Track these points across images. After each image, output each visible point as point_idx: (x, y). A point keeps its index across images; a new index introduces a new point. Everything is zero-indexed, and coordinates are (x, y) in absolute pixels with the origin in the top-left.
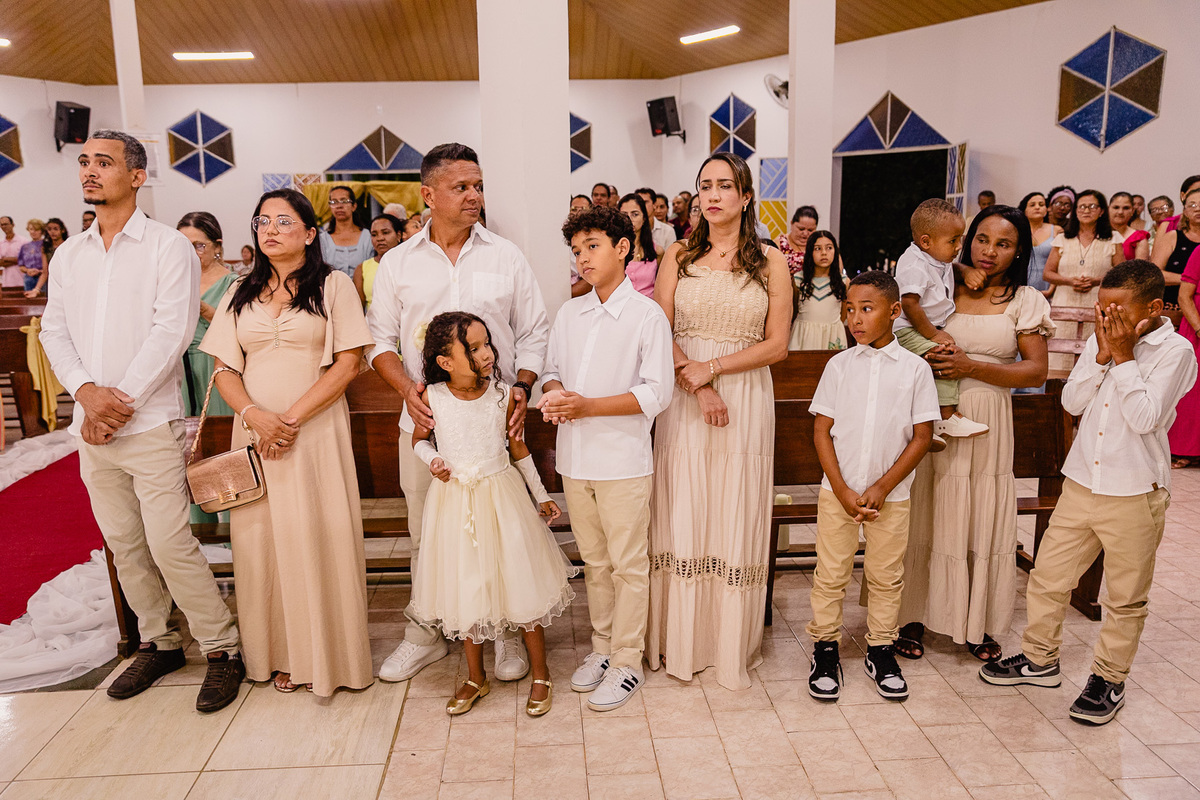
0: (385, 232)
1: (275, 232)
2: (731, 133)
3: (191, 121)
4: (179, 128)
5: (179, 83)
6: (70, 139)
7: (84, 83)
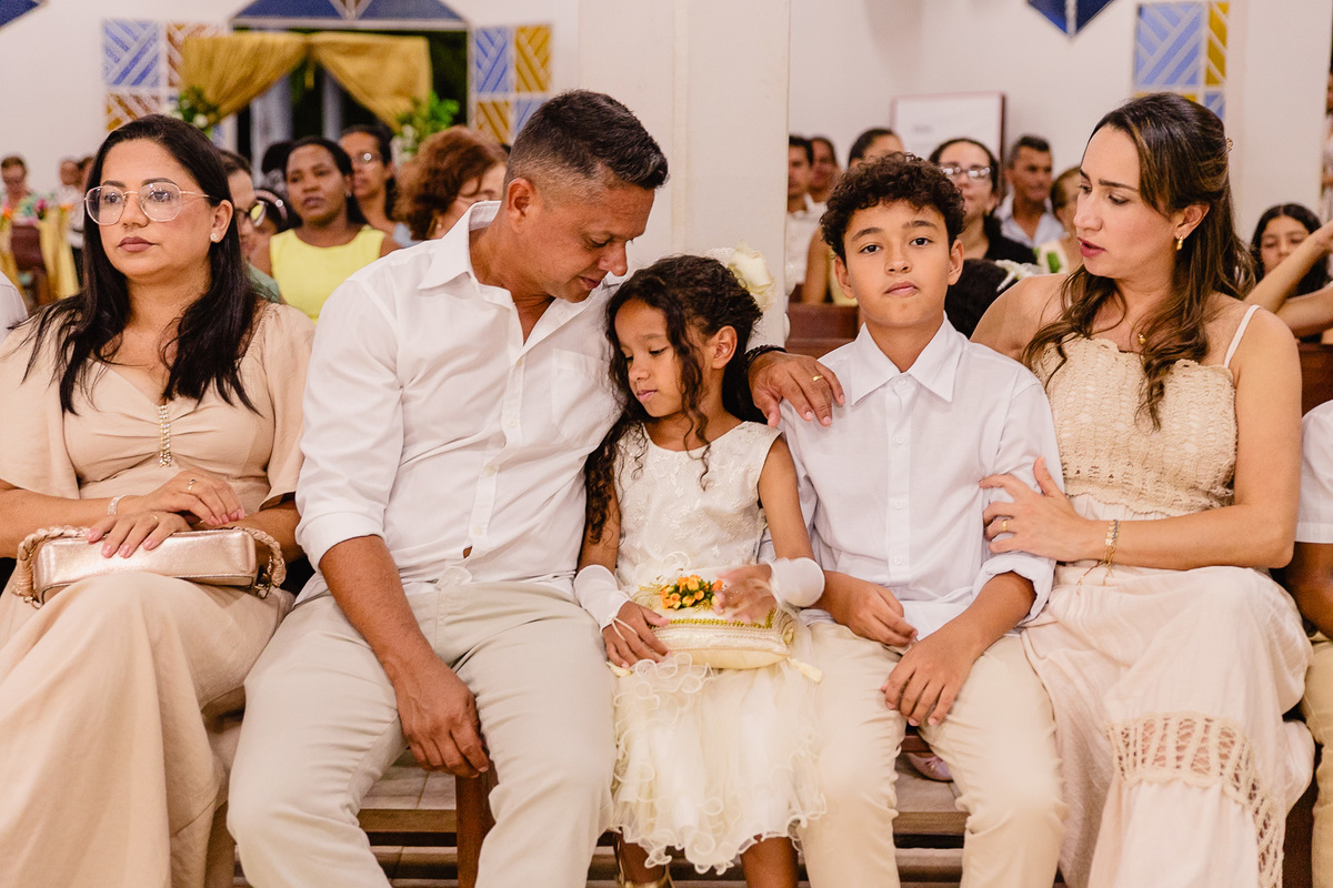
0: (319, 172)
1: (141, 219)
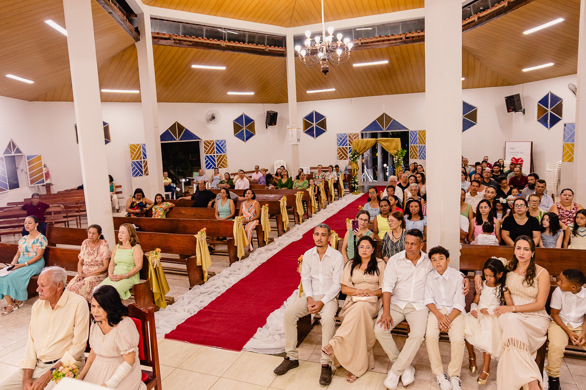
2: (549, 110)
3: (312, 114)
4: (307, 118)
5: (308, 101)
6: (271, 124)
7: (276, 103)
